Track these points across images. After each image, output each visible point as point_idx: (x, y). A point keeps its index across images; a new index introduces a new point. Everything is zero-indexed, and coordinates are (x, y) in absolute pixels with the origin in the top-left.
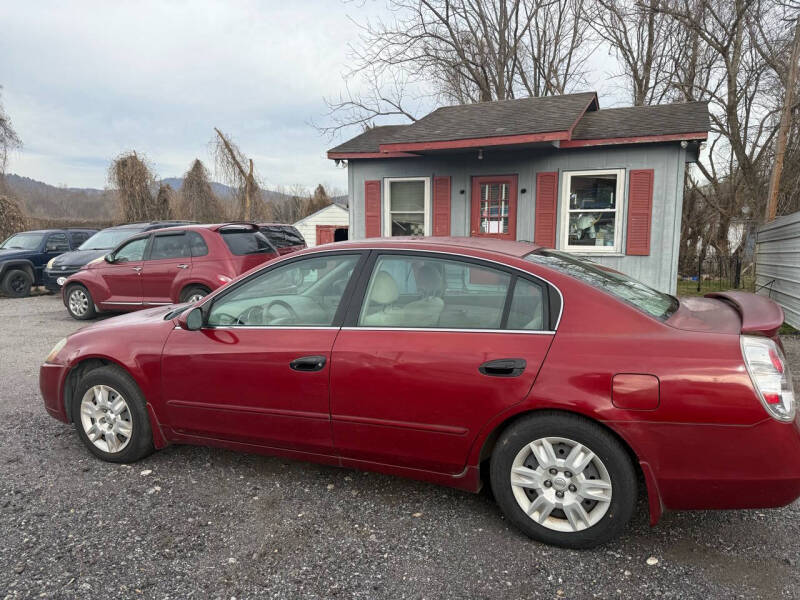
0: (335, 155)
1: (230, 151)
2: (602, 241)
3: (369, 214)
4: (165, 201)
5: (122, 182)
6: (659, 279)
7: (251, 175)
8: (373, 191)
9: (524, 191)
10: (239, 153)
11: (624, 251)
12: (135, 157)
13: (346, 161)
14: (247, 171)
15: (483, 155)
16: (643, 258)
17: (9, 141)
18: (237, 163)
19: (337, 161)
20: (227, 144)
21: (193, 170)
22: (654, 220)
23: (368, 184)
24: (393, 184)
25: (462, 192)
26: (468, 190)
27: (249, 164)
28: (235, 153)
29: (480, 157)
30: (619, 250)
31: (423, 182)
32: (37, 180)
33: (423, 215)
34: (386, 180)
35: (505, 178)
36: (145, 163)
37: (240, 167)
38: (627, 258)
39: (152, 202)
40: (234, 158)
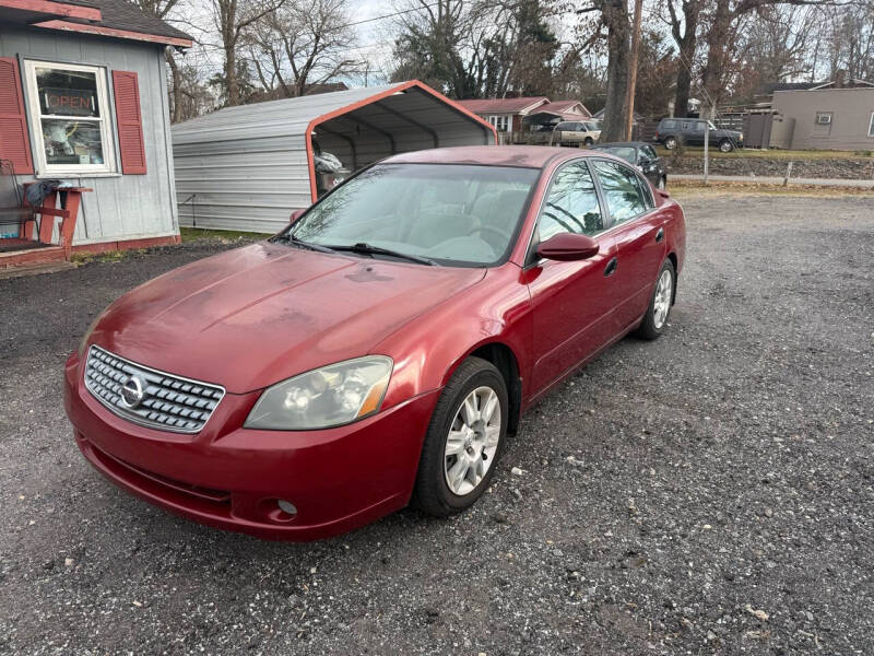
2: (87, 158)
6: (160, 200)
11: (120, 170)
16: (141, 177)
22: (146, 133)
30: (113, 169)
38: (124, 179)
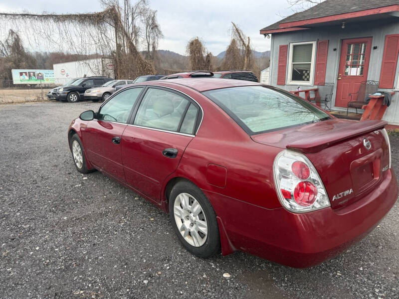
0: (265, 32)
1: (239, 33)
3: (280, 64)
4: (209, 61)
5: (191, 53)
7: (248, 46)
8: (283, 50)
9: (375, 48)
10: (243, 35)
12: (198, 40)
13: (270, 35)
14: (247, 43)
15: (345, 26)
17: (159, 35)
18: (242, 39)
19: (265, 35)
20: (237, 30)
21: (231, 44)
23: (281, 47)
24: (295, 47)
25: (335, 50)
26: (338, 48)
27: (248, 40)
28: (241, 34)
29: (343, 27)
31: (311, 45)
32: (176, 53)
33: (310, 64)
34: (291, 44)
35: (364, 40)
36: (202, 42)
37: (243, 42)
39: (204, 62)
40: (240, 37)
